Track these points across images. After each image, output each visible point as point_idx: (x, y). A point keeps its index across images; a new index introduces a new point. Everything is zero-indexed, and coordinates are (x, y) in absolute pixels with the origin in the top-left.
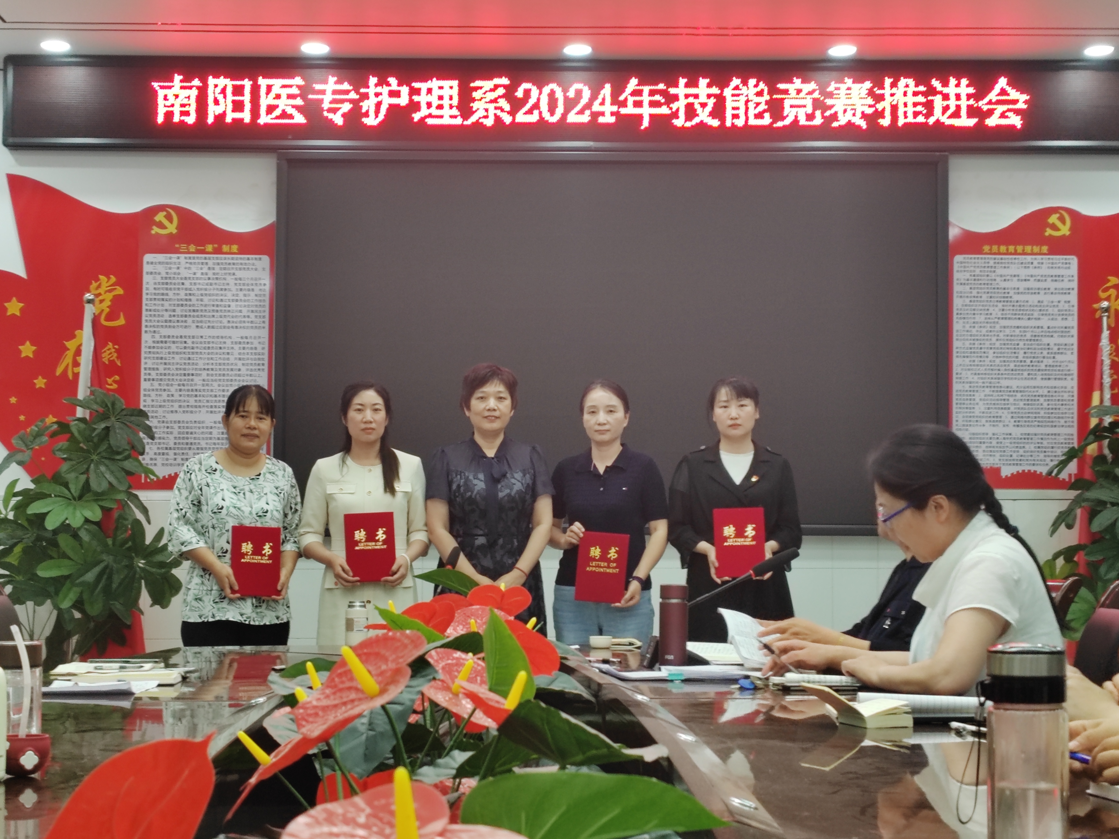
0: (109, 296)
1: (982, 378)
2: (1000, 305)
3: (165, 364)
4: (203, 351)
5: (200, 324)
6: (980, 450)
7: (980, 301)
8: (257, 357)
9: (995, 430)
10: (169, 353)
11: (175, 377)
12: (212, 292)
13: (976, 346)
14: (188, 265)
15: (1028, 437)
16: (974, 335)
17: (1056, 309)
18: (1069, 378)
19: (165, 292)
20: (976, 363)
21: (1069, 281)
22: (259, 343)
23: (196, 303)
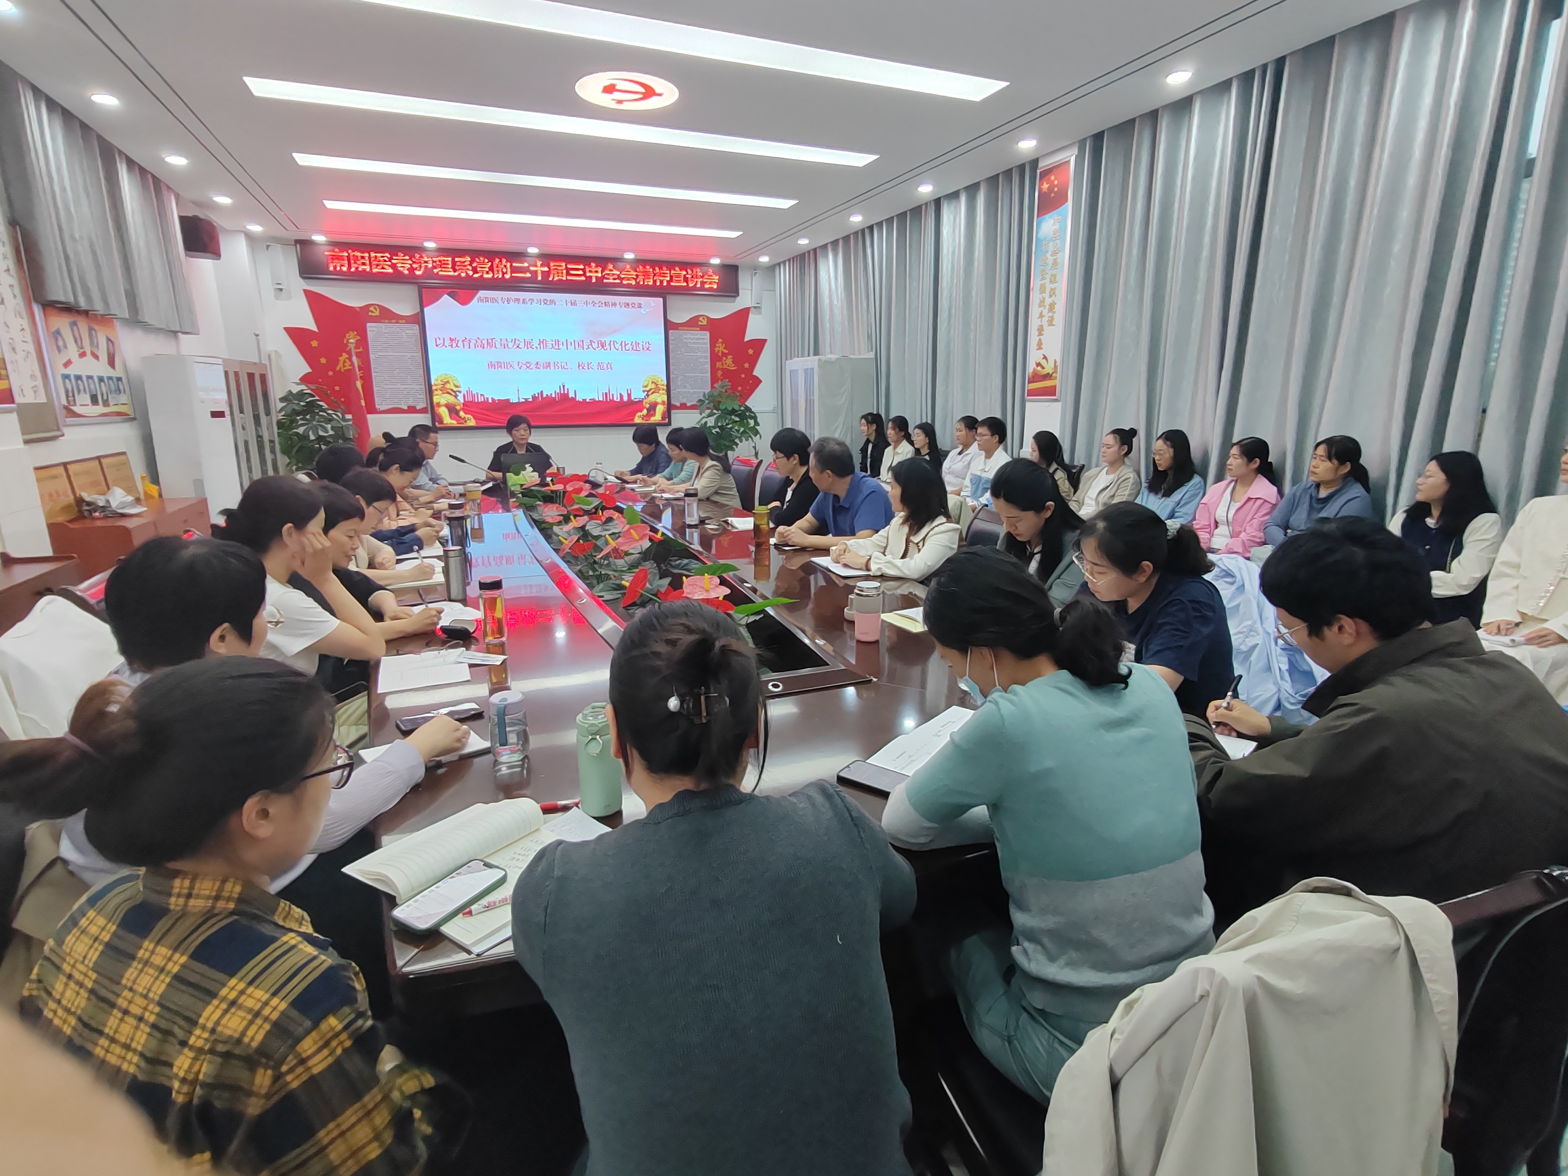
0: (355, 340)
1: (680, 374)
2: (684, 348)
4: (396, 361)
5: (393, 351)
6: (680, 397)
7: (678, 347)
8: (419, 364)
9: (685, 390)
11: (386, 371)
12: (397, 339)
13: (677, 362)
14: (385, 328)
16: (677, 359)
17: (703, 350)
18: (707, 376)
19: (377, 338)
20: (678, 369)
21: (707, 340)
22: (419, 358)
23: (391, 342)
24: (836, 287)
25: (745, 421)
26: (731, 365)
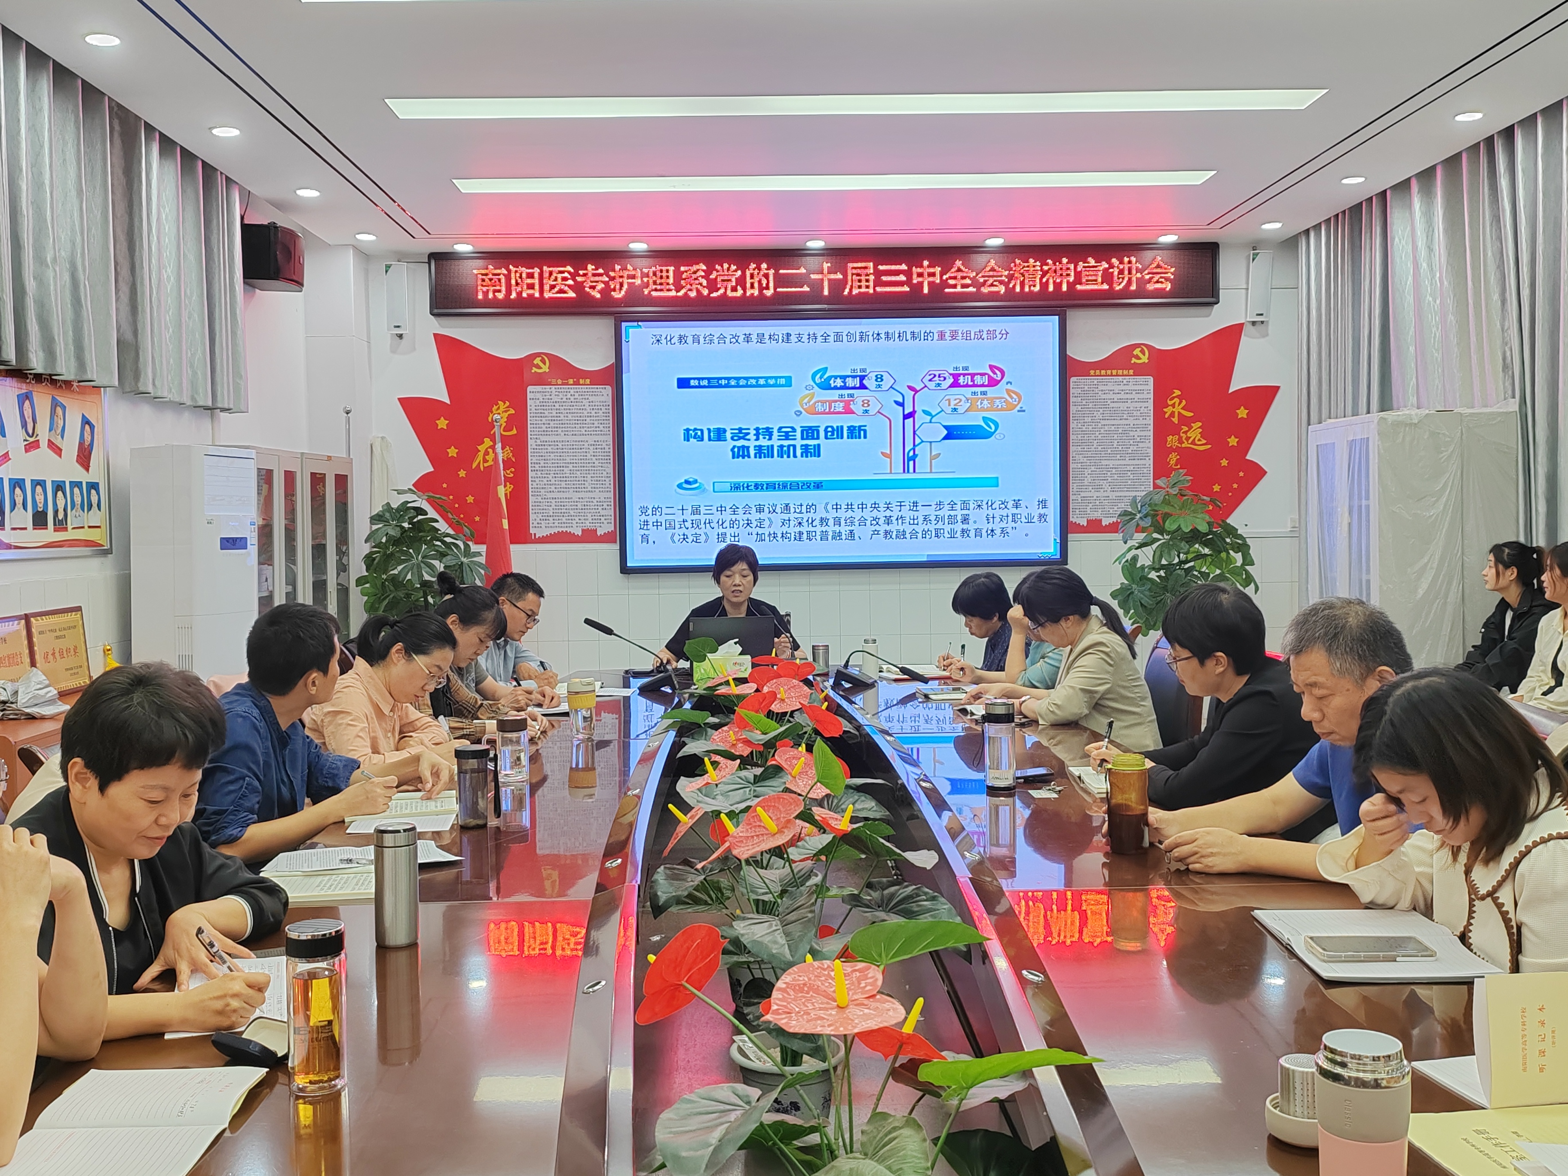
0: (506, 415)
1: (1089, 460)
2: (1101, 410)
3: (544, 460)
4: (569, 451)
5: (566, 433)
6: (1088, 508)
7: (1088, 408)
8: (606, 454)
9: (1098, 494)
10: (547, 453)
11: (551, 469)
12: (573, 411)
13: (1085, 438)
14: (557, 393)
15: (1120, 498)
16: (1084, 431)
17: (1139, 413)
18: (1147, 458)
19: (543, 411)
20: (1085, 450)
21: (1148, 393)
22: (609, 445)
23: (563, 418)
24: (1430, 266)
25: (1223, 555)
26: (1199, 440)
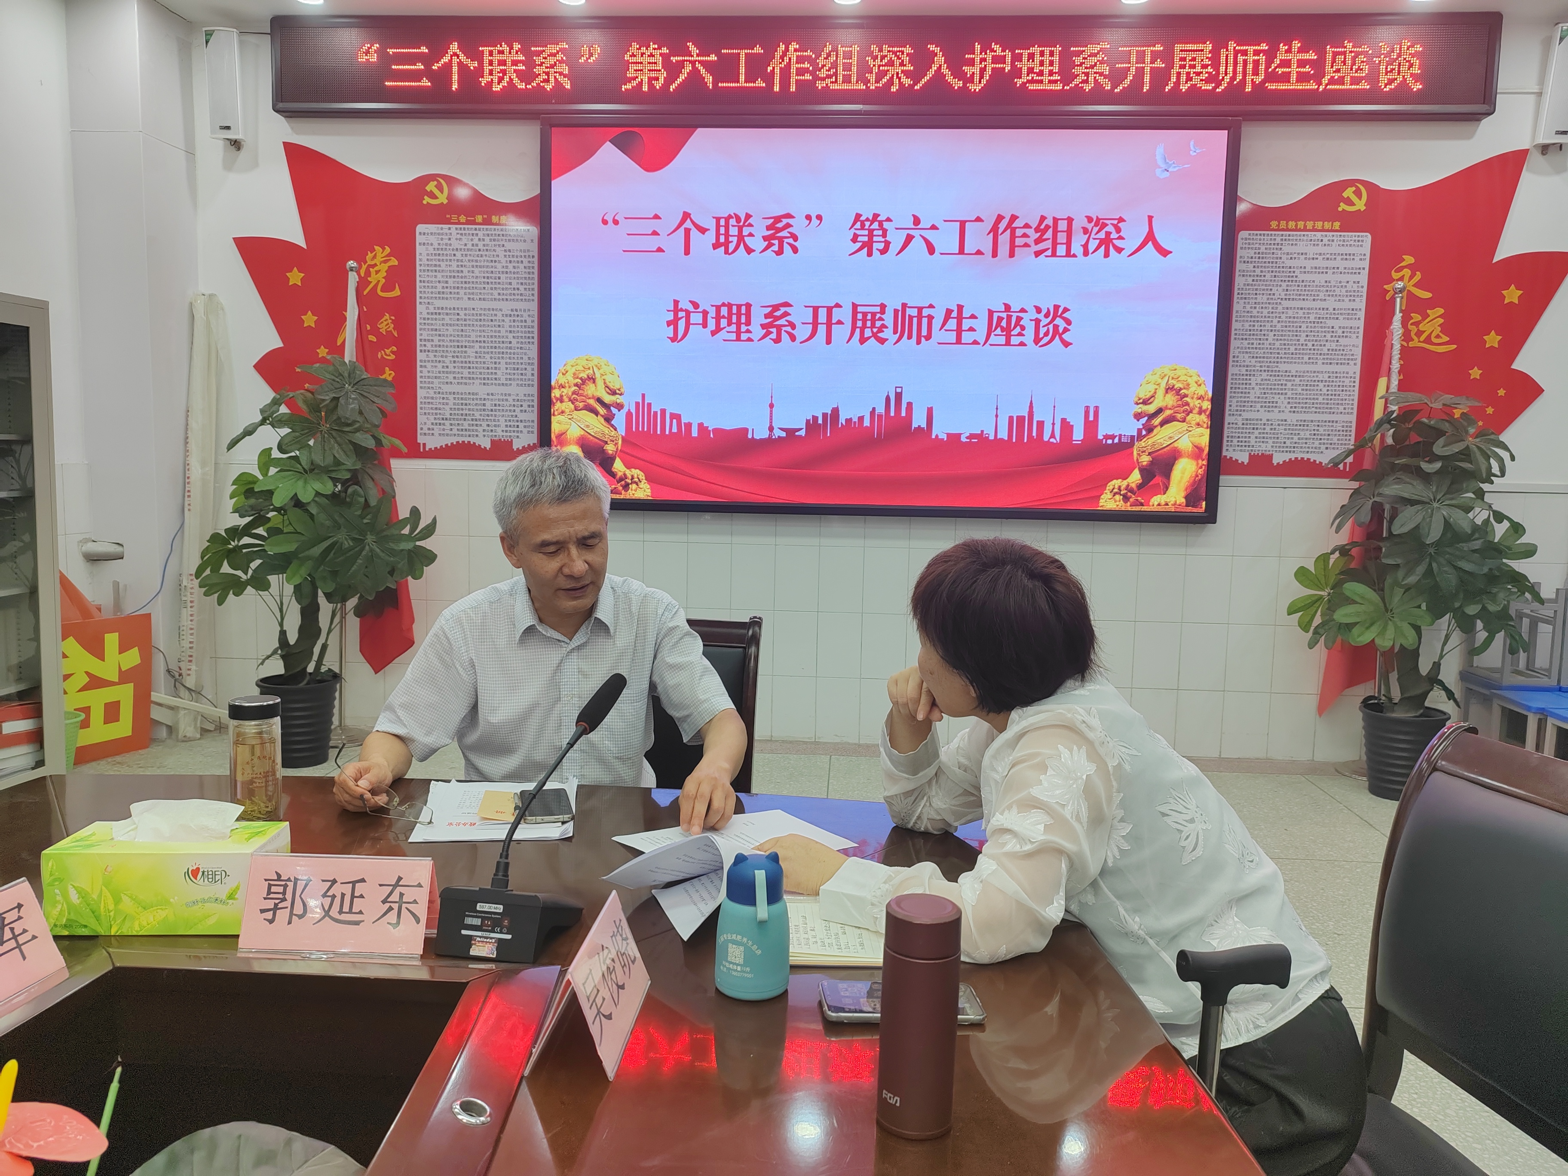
0: (385, 267)
1: (1260, 362)
2: (1284, 284)
3: (440, 335)
4: (475, 323)
5: (471, 296)
6: (1253, 436)
7: (1264, 281)
8: (527, 330)
9: (1270, 416)
10: (443, 325)
11: (449, 349)
12: (482, 264)
13: (1256, 328)
14: (459, 236)
15: (1304, 424)
16: (1254, 317)
17: (1344, 290)
18: (1351, 363)
19: (438, 263)
20: (1254, 346)
21: (1361, 259)
22: (529, 316)
23: (467, 274)
26: (1438, 336)
